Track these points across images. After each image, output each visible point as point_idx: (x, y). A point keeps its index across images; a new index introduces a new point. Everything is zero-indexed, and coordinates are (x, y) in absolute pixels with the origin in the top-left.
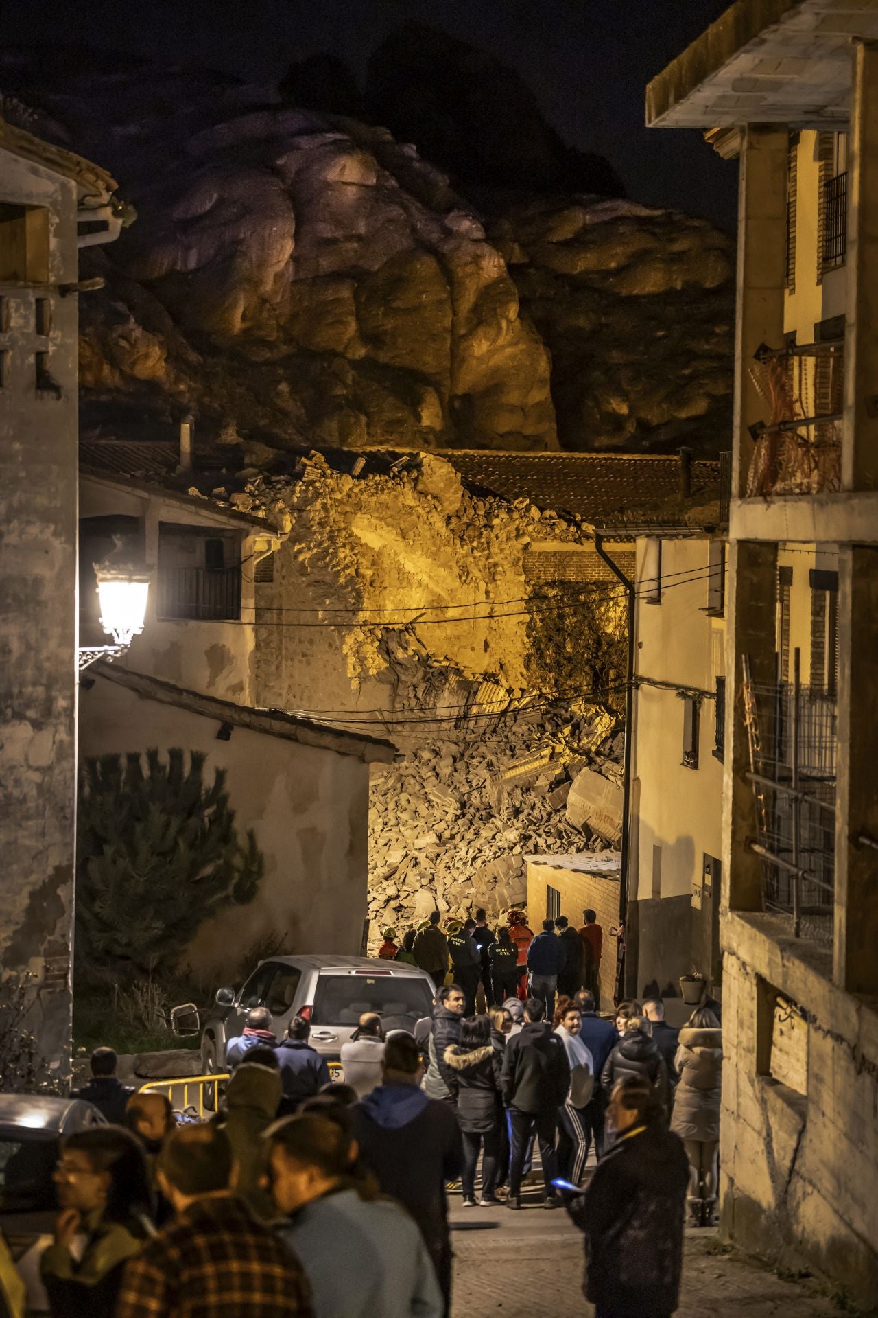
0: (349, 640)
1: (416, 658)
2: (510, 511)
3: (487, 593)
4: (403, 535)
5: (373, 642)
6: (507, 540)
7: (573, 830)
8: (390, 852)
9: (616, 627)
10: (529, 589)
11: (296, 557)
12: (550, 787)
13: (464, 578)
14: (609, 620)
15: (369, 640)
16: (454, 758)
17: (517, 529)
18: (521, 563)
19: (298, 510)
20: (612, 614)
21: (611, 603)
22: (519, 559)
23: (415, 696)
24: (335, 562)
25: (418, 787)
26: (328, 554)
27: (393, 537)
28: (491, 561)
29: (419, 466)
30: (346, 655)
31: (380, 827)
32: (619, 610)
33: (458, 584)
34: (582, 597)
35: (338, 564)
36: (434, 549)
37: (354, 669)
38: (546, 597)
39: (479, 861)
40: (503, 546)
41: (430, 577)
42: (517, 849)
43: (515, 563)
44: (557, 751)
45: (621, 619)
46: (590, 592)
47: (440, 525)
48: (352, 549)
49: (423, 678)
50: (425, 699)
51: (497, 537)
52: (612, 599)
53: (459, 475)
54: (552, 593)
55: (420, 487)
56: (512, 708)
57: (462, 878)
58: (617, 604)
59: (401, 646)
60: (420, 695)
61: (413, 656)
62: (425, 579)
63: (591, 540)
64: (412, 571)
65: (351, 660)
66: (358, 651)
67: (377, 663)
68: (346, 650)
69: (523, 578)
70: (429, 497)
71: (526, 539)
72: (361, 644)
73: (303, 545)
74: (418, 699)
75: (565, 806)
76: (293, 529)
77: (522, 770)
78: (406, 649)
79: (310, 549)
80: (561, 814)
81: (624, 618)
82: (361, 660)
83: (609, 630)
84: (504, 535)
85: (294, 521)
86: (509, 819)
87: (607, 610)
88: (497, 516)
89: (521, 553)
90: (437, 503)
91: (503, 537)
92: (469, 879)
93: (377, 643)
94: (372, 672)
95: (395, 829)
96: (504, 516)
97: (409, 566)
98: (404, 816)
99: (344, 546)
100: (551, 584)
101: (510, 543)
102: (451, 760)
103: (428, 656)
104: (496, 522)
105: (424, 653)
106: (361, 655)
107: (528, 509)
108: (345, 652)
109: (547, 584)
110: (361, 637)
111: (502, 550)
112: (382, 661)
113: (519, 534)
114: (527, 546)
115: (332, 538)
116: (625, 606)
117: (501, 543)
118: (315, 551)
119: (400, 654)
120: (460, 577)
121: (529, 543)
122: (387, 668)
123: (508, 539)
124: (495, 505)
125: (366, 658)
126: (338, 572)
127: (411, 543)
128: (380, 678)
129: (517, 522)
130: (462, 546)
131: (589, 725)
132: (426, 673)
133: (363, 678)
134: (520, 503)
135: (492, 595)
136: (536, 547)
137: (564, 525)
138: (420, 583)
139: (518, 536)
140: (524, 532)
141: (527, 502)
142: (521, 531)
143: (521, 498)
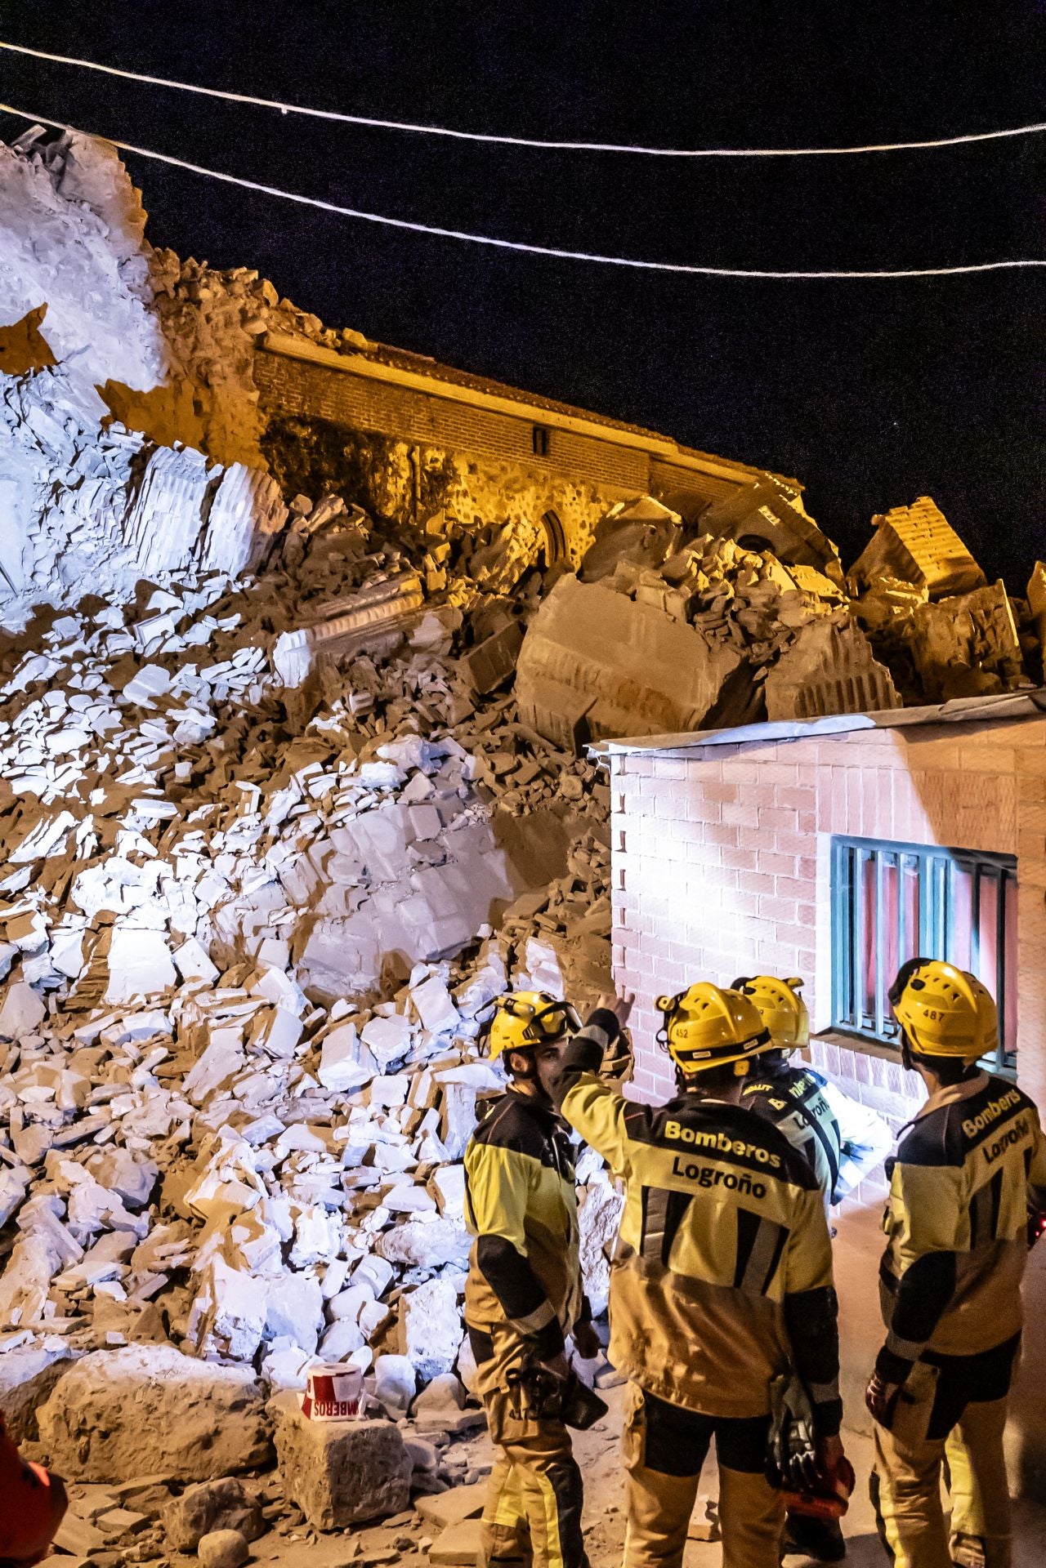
2: (227, 282)
3: (198, 405)
4: (36, 252)
6: (226, 325)
7: (545, 742)
8: (20, 827)
9: (397, 511)
10: (266, 419)
12: (455, 645)
14: (388, 496)
17: (243, 311)
18: (250, 371)
20: (390, 488)
21: (390, 470)
22: (247, 363)
27: (16, 251)
28: (200, 354)
29: (66, 153)
32: (402, 482)
34: (347, 450)
38: (293, 438)
40: (220, 334)
42: (421, 785)
43: (241, 368)
44: (432, 587)
45: (404, 497)
46: (359, 446)
47: (107, 263)
51: (208, 319)
52: (391, 464)
53: (139, 192)
54: (304, 433)
55: (68, 185)
56: (295, 529)
58: (396, 473)
63: (360, 355)
69: (255, 396)
70: (86, 206)
71: (259, 327)
75: (508, 686)
77: (362, 619)
80: (499, 705)
81: (408, 498)
83: (389, 513)
84: (221, 318)
86: (362, 720)
87: (385, 480)
88: (207, 286)
89: (251, 351)
90: (99, 222)
91: (218, 318)
96: (218, 288)
100: (301, 421)
101: (231, 332)
104: (204, 294)
107: (257, 285)
109: (292, 418)
111: (218, 341)
114: (260, 342)
116: (408, 480)
117: (216, 329)
121: (265, 334)
123: (228, 323)
124: (201, 271)
127: (53, 271)
129: (242, 302)
130: (146, 317)
131: (489, 542)
134: (244, 275)
135: (206, 407)
136: (277, 342)
137: (318, 324)
139: (245, 318)
140: (255, 318)
141: (255, 275)
142: (250, 315)
143: (245, 269)
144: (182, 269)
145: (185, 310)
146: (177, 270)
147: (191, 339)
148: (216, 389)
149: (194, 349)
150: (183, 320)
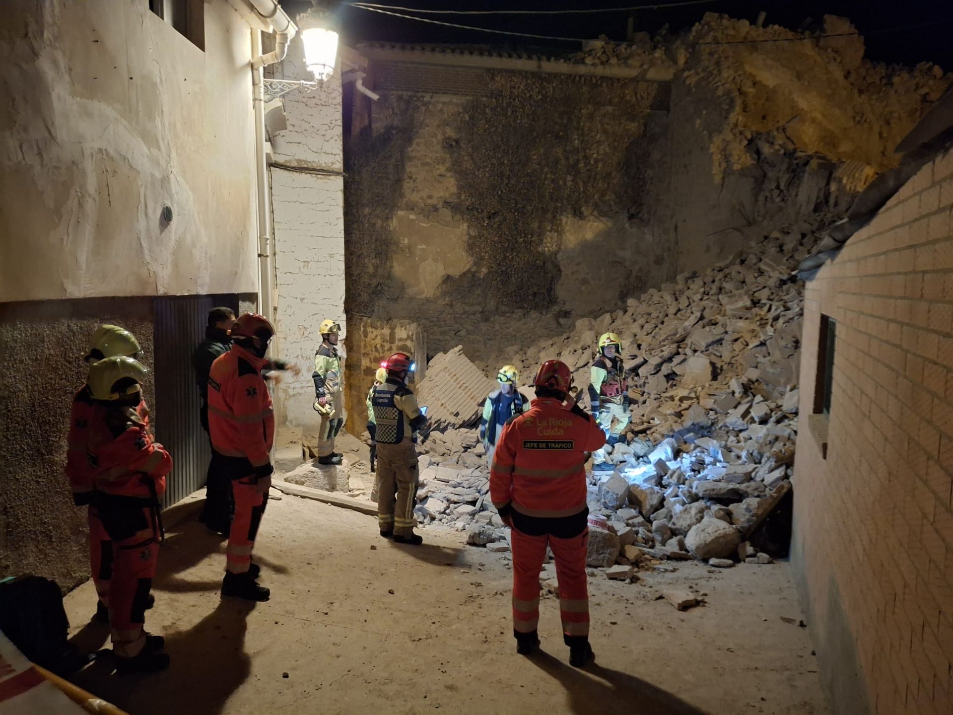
0: (717, 140)
1: (782, 151)
2: (912, 71)
3: (880, 134)
4: (799, 76)
5: (741, 141)
6: (906, 93)
11: (684, 82)
13: (858, 119)
15: (738, 140)
16: (804, 236)
17: (917, 84)
19: (693, 47)
22: (916, 110)
23: (778, 187)
24: (717, 80)
25: (755, 261)
26: (712, 75)
27: (788, 77)
28: (887, 109)
29: (822, 28)
30: (712, 153)
31: (699, 296)
33: (852, 123)
35: (720, 81)
36: (829, 91)
37: (720, 166)
39: (781, 321)
40: (901, 98)
41: (824, 116)
43: (912, 112)
47: (838, 74)
48: (736, 72)
49: (788, 169)
50: (788, 191)
51: (896, 91)
53: (862, 38)
55: (822, 42)
57: (754, 343)
59: (768, 142)
60: (782, 187)
61: (778, 150)
62: (818, 115)
64: (806, 108)
65: (717, 157)
66: (725, 149)
67: (743, 159)
68: (713, 149)
70: (829, 50)
71: (925, 90)
72: (728, 143)
73: (692, 72)
74: (781, 191)
76: (686, 62)
78: (772, 144)
79: (697, 74)
82: (727, 157)
84: (903, 90)
85: (688, 55)
88: (899, 75)
89: (919, 103)
90: (836, 56)
92: (763, 344)
93: (745, 142)
94: (736, 167)
95: (715, 298)
96: (905, 75)
97: (803, 104)
98: (728, 286)
99: (728, 67)
101: (908, 95)
102: (799, 237)
103: (795, 150)
104: (896, 80)
105: (791, 147)
106: (728, 152)
107: (930, 69)
108: (712, 150)
110: (730, 137)
111: (899, 101)
112: (749, 159)
113: (917, 87)
114: (925, 98)
115: (718, 63)
117: (899, 95)
118: (702, 75)
119: (766, 150)
120: (854, 118)
121: (927, 94)
122: (753, 165)
123: (907, 91)
124: (897, 69)
125: (731, 155)
126: (718, 87)
127: (806, 83)
128: (743, 172)
129: (918, 79)
130: (860, 96)
132: (790, 165)
133: (727, 173)
134: (924, 65)
135: (885, 134)
138: (813, 120)
139: (916, 90)
140: (923, 86)
141: (931, 64)
142: (921, 85)
143: (924, 62)
144: (887, 69)
145: (884, 89)
146: (883, 71)
147: (885, 103)
148: (893, 125)
149: (886, 106)
150: (881, 94)
